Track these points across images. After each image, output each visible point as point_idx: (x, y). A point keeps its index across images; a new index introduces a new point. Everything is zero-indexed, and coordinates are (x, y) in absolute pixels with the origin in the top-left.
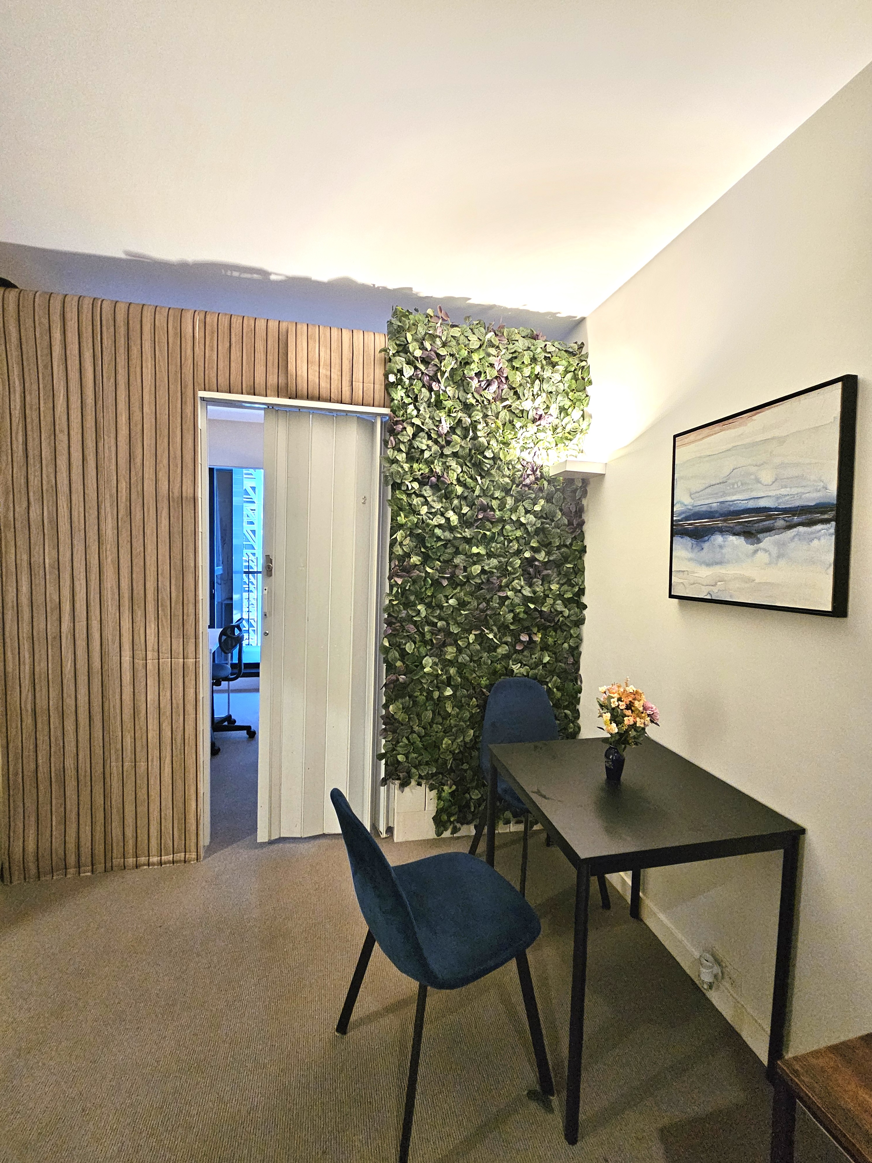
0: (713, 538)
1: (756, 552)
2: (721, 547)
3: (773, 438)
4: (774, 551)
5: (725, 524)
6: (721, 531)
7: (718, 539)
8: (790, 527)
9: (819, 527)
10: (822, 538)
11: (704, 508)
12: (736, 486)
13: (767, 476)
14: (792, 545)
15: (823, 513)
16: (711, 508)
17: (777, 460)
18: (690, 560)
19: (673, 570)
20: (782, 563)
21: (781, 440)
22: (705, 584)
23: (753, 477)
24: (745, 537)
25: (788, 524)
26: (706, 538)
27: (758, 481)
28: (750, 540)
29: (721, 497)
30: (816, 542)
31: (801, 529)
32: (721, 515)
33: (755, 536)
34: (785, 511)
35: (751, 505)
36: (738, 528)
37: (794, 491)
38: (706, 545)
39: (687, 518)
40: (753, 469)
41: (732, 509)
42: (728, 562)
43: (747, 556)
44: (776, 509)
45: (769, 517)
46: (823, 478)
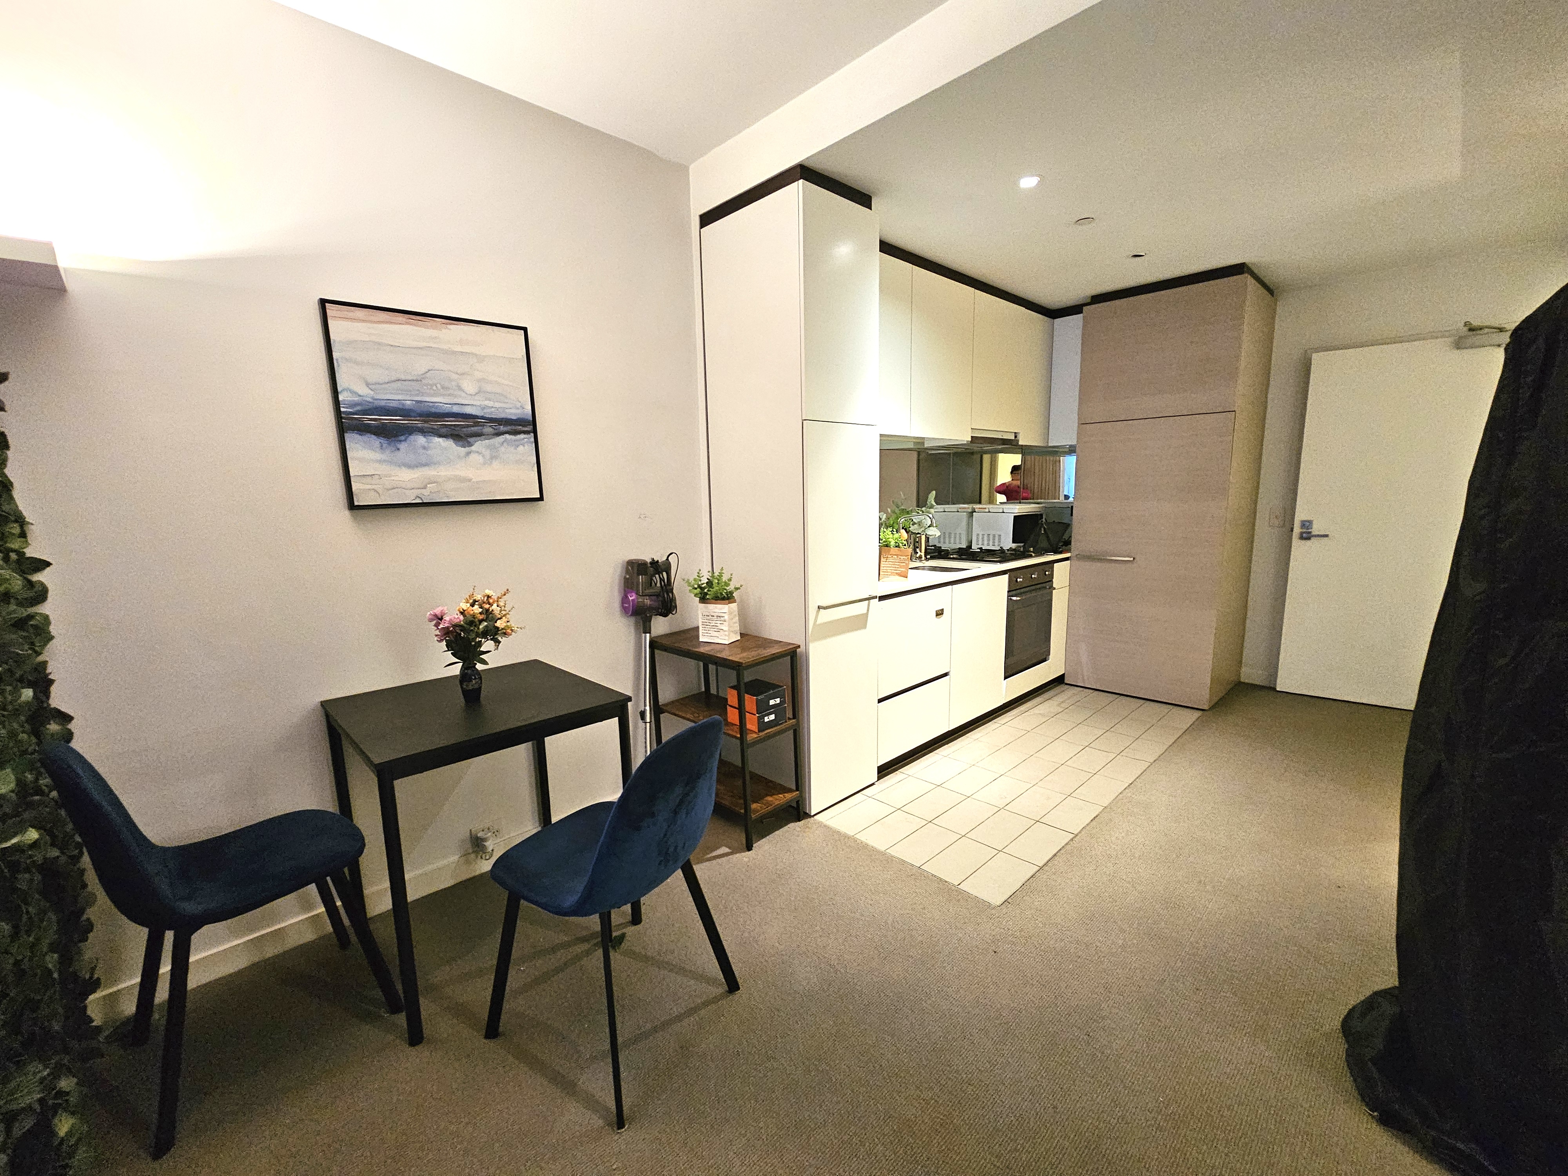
0: (412, 437)
1: (468, 454)
2: (424, 448)
3: (472, 354)
4: (487, 453)
5: (426, 425)
6: (423, 432)
7: (421, 440)
8: (498, 434)
9: (522, 436)
10: (526, 445)
11: (393, 404)
12: (434, 388)
13: (469, 386)
14: (503, 449)
15: (524, 426)
16: (403, 405)
17: (478, 375)
18: (380, 462)
19: (352, 474)
20: (496, 464)
21: (481, 359)
22: (409, 486)
23: (454, 383)
24: (454, 439)
25: (496, 431)
26: (402, 438)
27: (460, 388)
28: (461, 443)
29: (417, 395)
30: (521, 447)
31: (507, 436)
32: (420, 415)
33: (466, 439)
34: (491, 420)
35: (455, 409)
36: (444, 430)
37: (497, 405)
38: (403, 446)
39: (365, 412)
40: (455, 376)
41: (433, 410)
42: (438, 463)
43: (459, 457)
44: (482, 418)
45: (476, 424)
46: (520, 400)
